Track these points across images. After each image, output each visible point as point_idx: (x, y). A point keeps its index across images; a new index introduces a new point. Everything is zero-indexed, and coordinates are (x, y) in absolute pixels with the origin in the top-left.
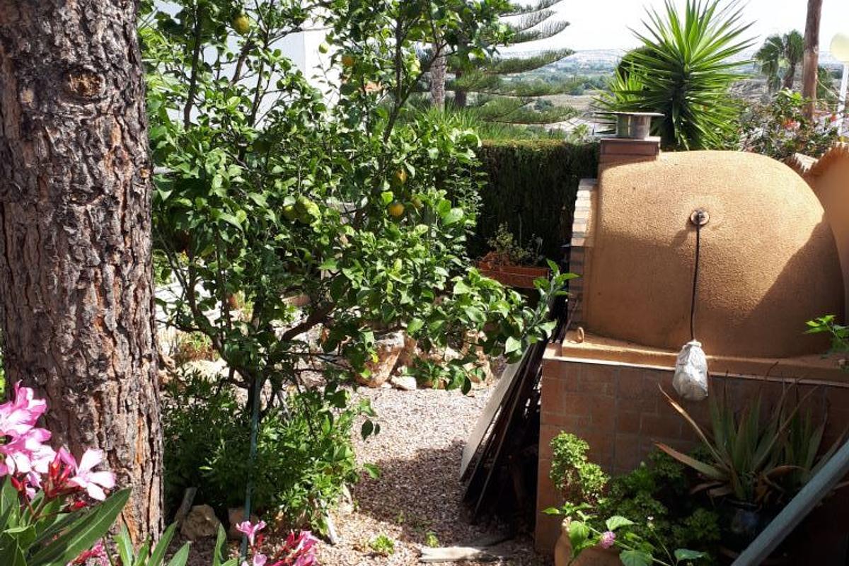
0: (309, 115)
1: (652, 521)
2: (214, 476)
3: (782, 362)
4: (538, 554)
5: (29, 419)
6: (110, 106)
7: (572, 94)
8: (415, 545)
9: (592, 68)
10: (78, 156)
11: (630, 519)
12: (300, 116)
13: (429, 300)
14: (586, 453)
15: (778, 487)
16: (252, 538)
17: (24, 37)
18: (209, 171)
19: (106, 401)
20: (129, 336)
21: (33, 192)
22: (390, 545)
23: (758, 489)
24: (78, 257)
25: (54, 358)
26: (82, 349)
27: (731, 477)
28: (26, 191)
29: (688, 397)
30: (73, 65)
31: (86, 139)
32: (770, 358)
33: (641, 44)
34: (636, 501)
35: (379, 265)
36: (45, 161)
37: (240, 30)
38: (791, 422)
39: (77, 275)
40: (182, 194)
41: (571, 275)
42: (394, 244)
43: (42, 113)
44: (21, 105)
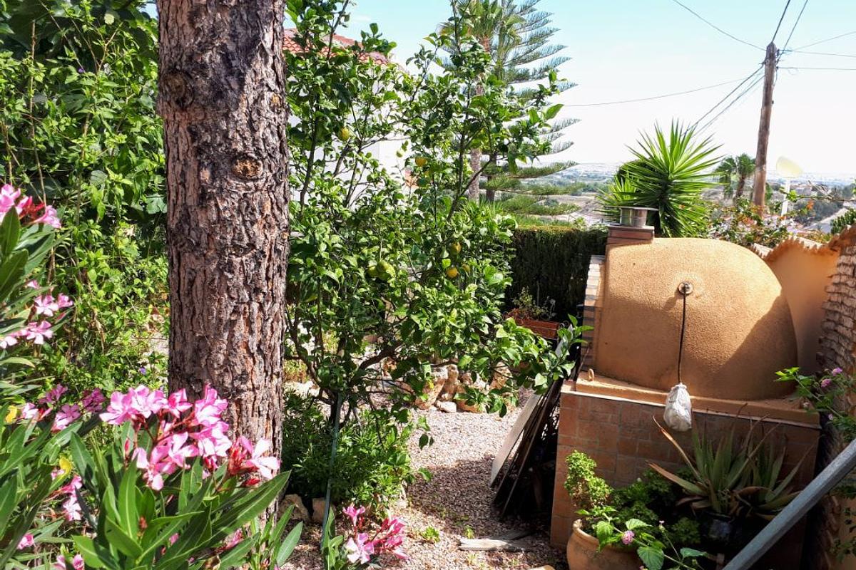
0: (391, 201)
1: (663, 525)
2: (303, 472)
3: (750, 403)
4: (552, 548)
5: (217, 413)
6: (264, 185)
7: (573, 195)
8: (455, 535)
9: (589, 176)
10: (238, 220)
11: (644, 521)
12: (384, 202)
13: (476, 342)
14: (594, 469)
15: (748, 504)
16: (355, 520)
17: (206, 131)
18: (318, 239)
19: (244, 407)
20: (264, 358)
21: (204, 245)
22: (436, 535)
23: (731, 504)
24: (233, 296)
25: (208, 371)
26: (230, 365)
27: (710, 494)
28: (198, 244)
29: (675, 428)
30: (240, 154)
31: (246, 208)
32: (740, 400)
33: (635, 158)
34: (634, 509)
35: (439, 313)
36: (214, 223)
37: (341, 138)
38: (757, 452)
39: (231, 309)
40: (296, 255)
41: (586, 327)
42: (451, 298)
43: (215, 187)
44: (200, 181)
